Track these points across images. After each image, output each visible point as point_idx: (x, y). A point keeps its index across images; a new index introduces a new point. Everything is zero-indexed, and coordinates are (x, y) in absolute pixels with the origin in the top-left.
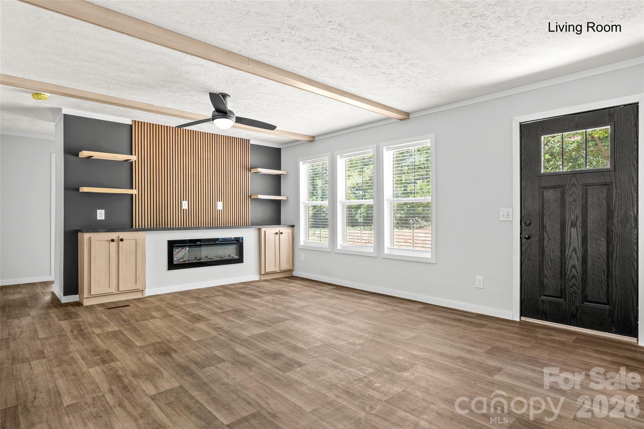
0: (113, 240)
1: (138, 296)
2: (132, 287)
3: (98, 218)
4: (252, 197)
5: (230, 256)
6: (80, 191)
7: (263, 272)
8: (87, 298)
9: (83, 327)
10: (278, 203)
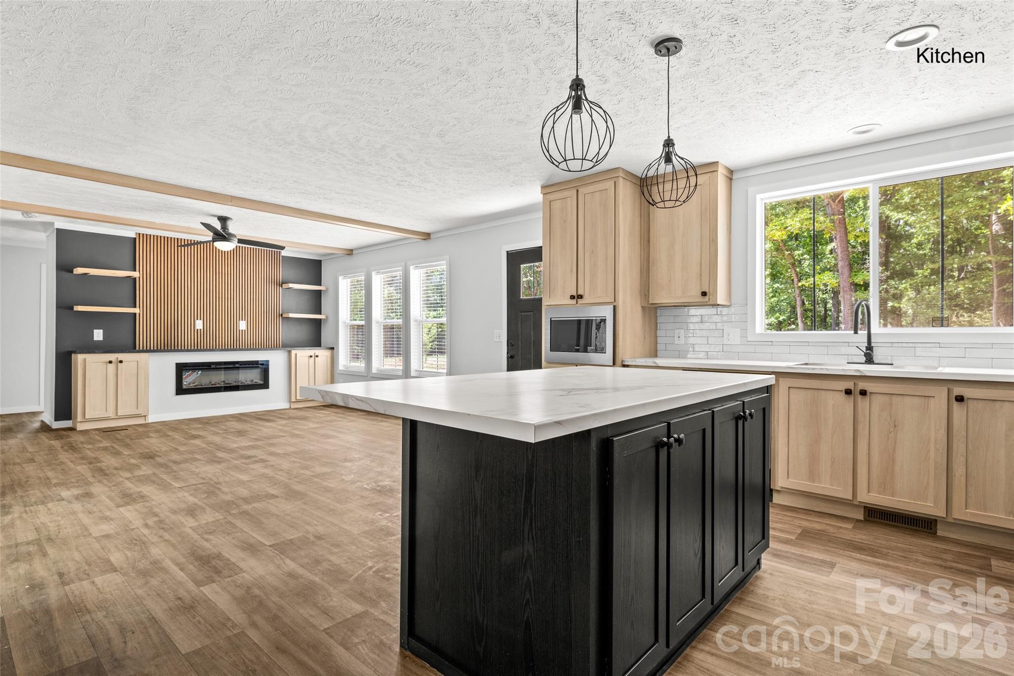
0: (110, 362)
1: (141, 421)
2: (133, 411)
3: (96, 338)
4: (283, 316)
5: (253, 381)
6: (74, 310)
7: (293, 399)
8: (80, 422)
9: (74, 445)
10: (318, 323)
